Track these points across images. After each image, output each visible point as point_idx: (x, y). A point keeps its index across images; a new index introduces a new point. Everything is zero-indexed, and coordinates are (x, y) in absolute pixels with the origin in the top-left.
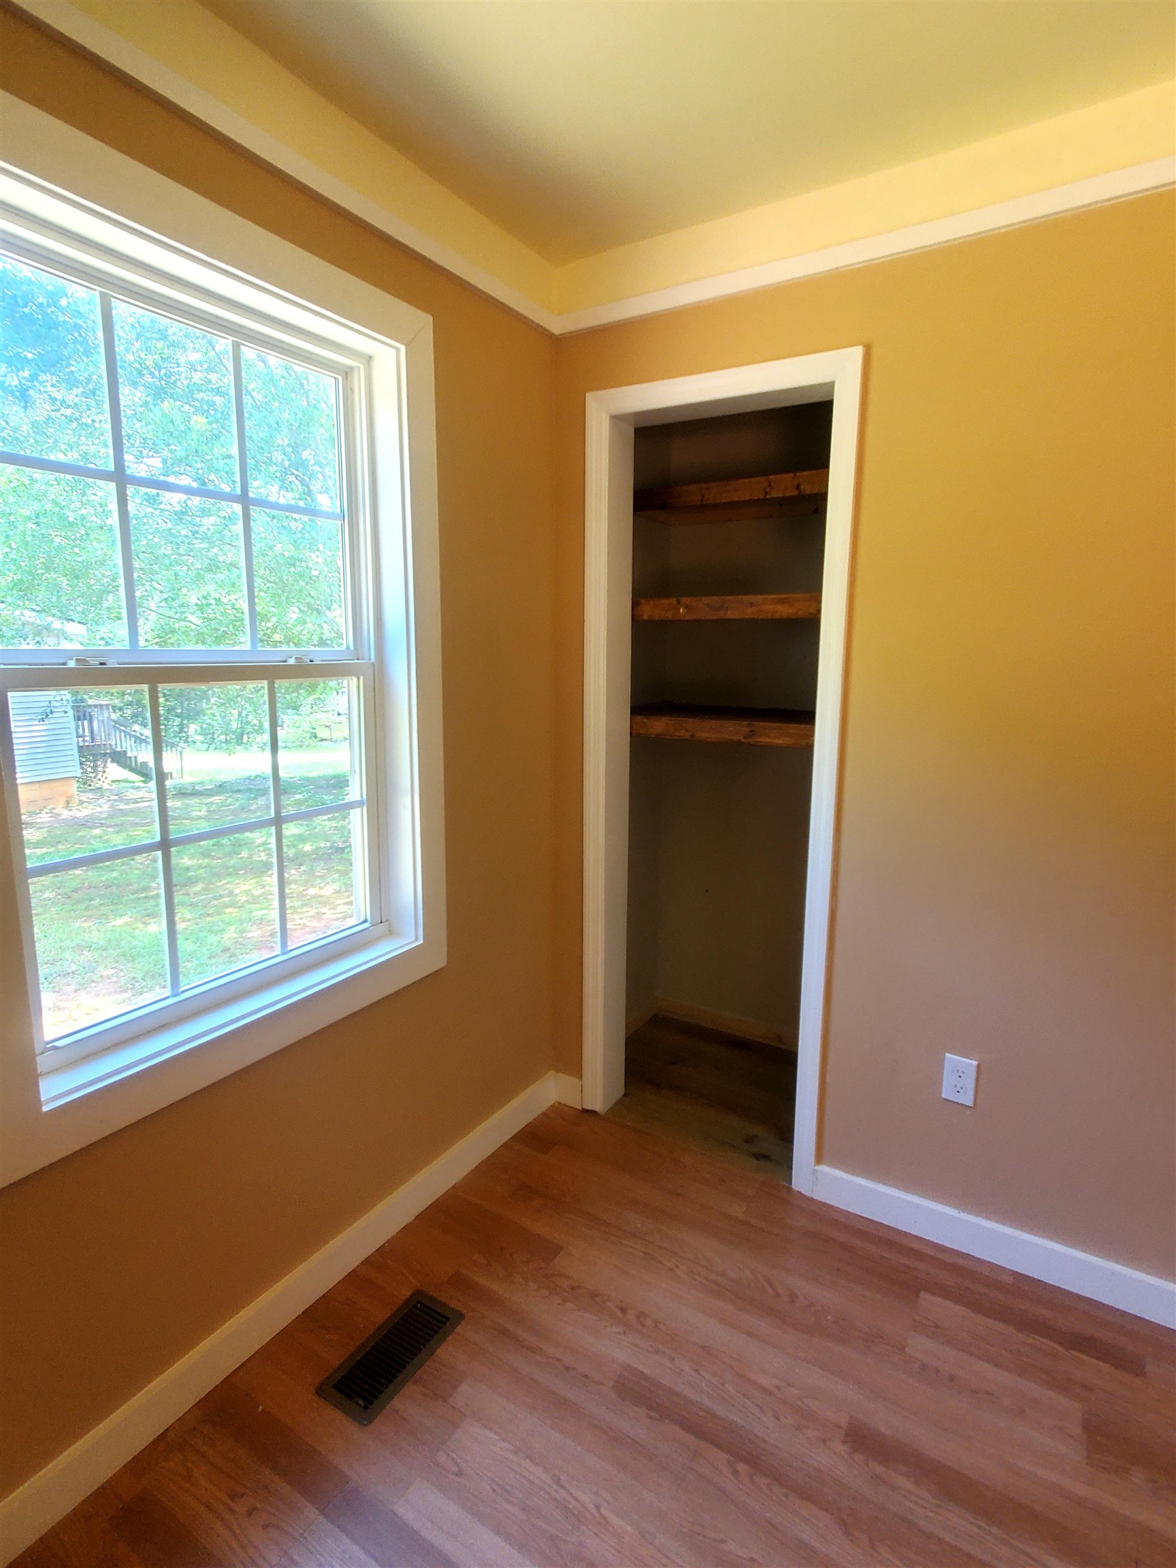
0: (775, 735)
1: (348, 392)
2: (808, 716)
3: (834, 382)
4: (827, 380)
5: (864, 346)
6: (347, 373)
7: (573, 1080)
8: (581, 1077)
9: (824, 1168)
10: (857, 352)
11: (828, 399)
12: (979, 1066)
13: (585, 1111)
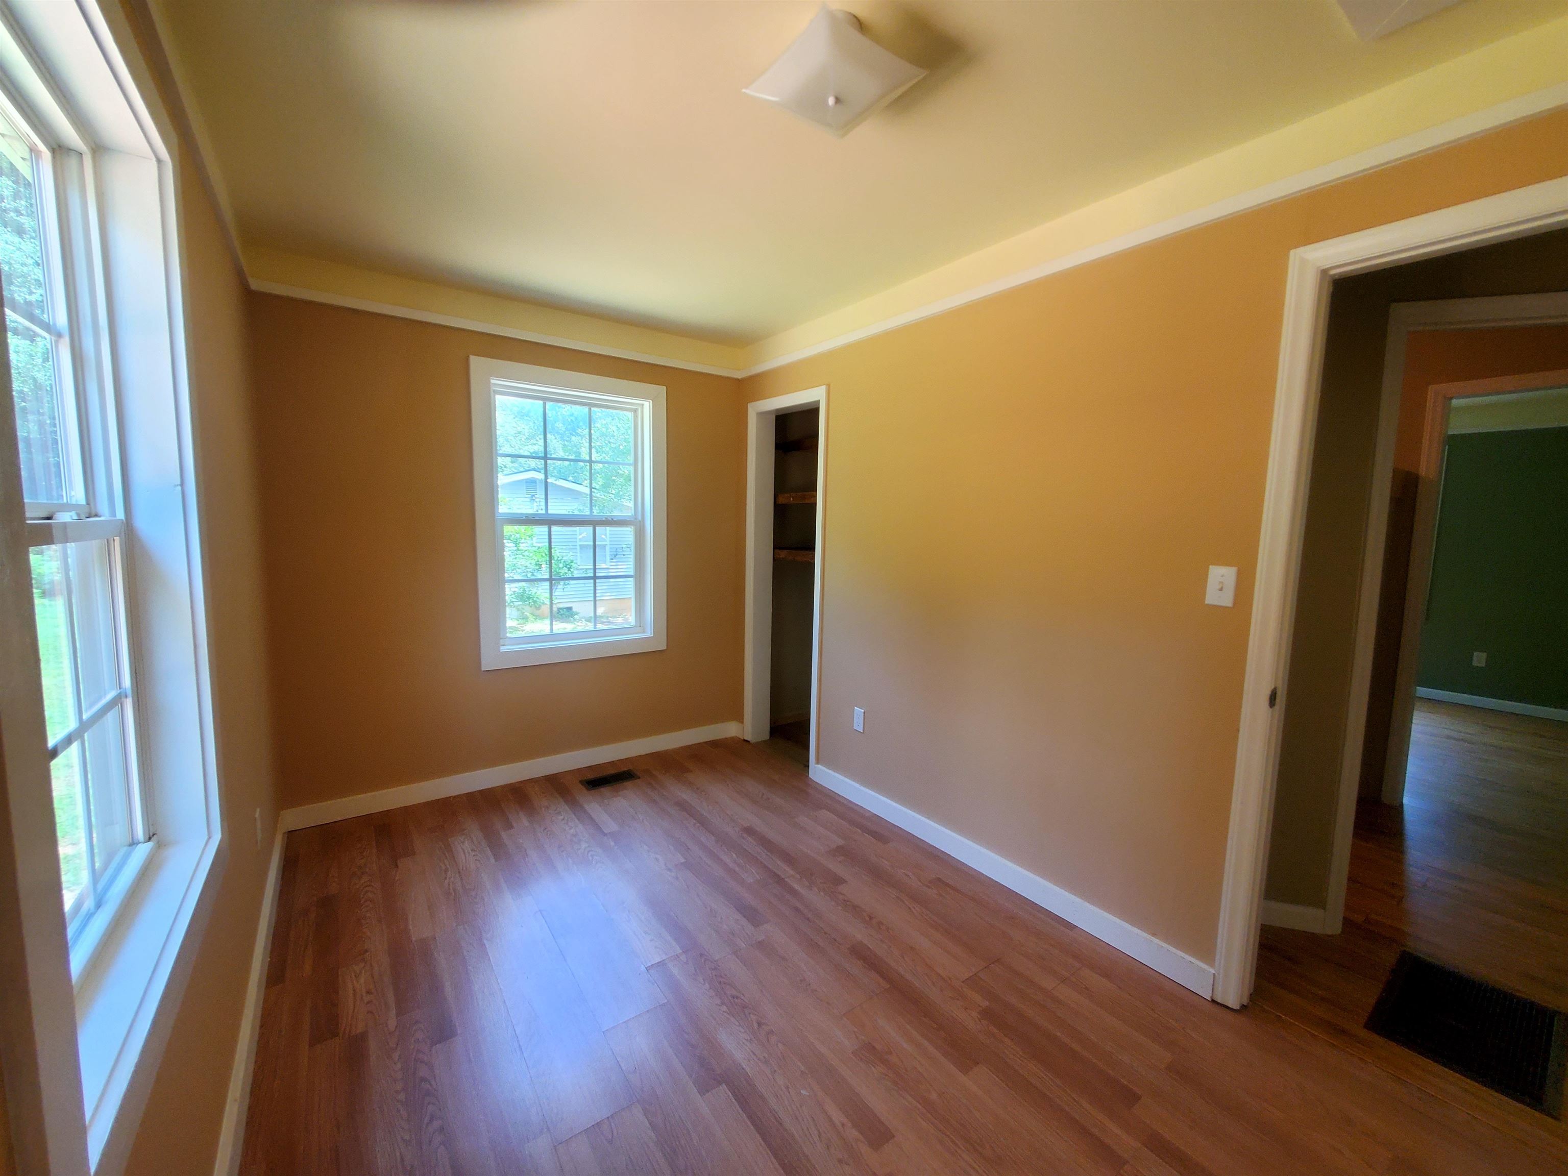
0: (800, 556)
1: (636, 417)
2: (813, 548)
3: (819, 401)
4: (816, 399)
5: (827, 385)
6: (635, 411)
7: (740, 724)
8: (742, 722)
9: (819, 766)
10: (824, 387)
11: (817, 407)
12: (864, 712)
13: (745, 740)
